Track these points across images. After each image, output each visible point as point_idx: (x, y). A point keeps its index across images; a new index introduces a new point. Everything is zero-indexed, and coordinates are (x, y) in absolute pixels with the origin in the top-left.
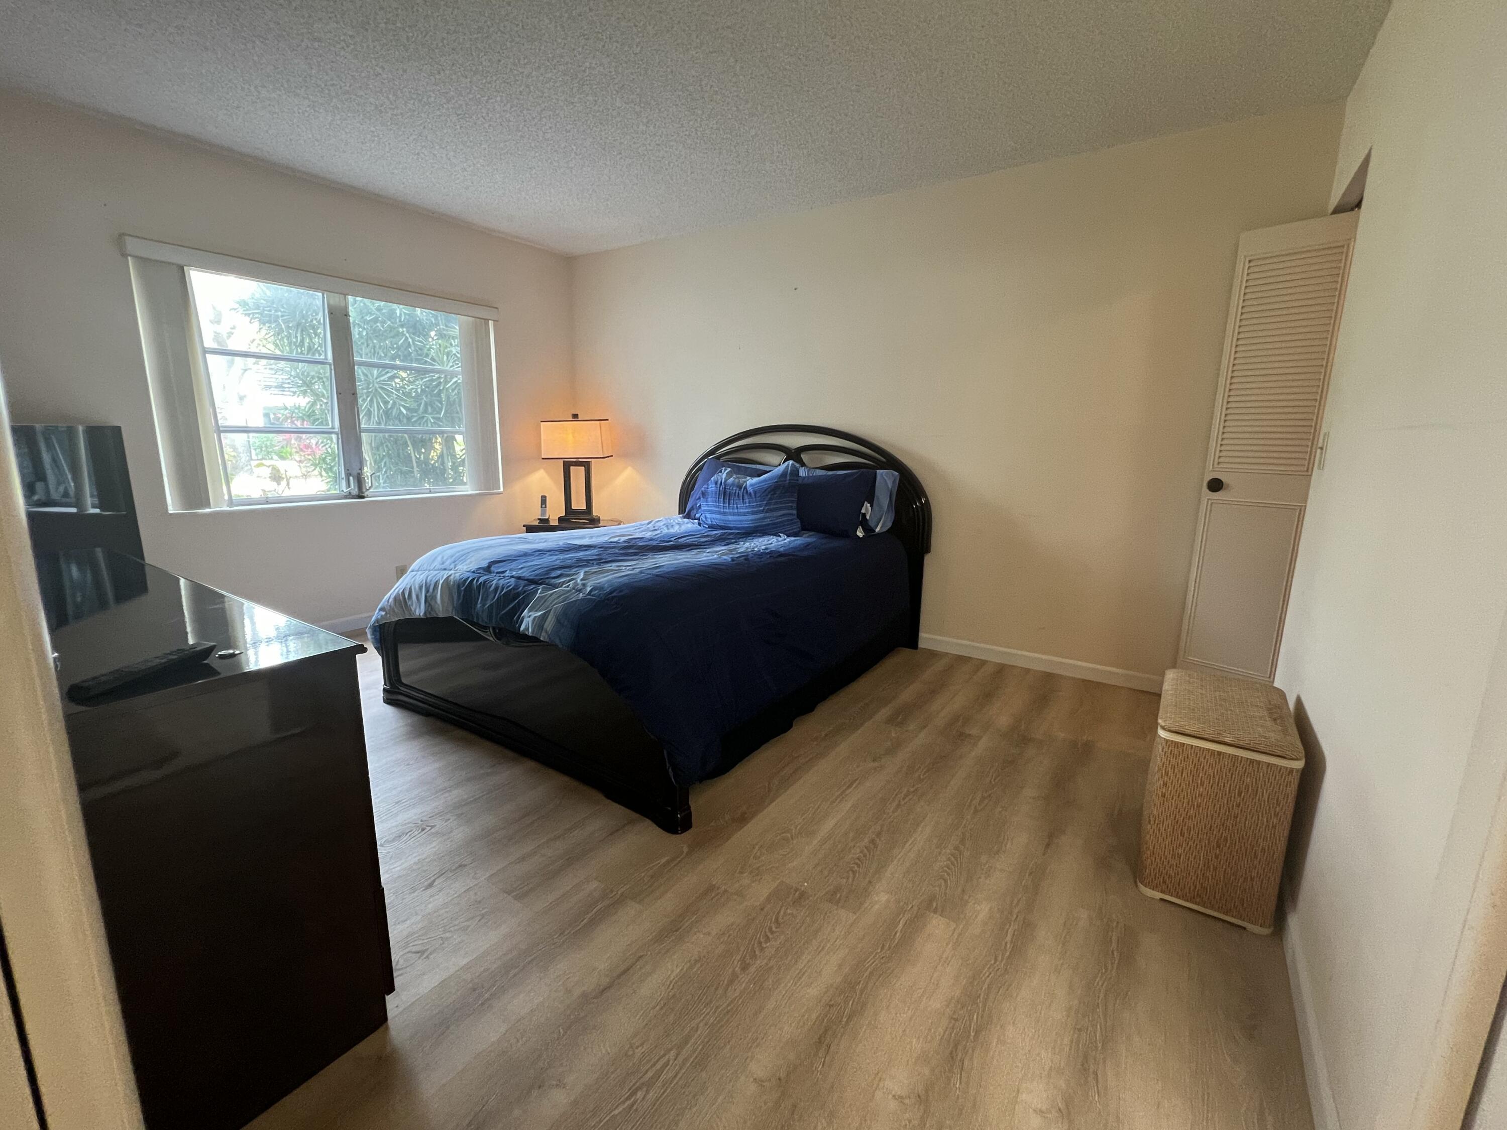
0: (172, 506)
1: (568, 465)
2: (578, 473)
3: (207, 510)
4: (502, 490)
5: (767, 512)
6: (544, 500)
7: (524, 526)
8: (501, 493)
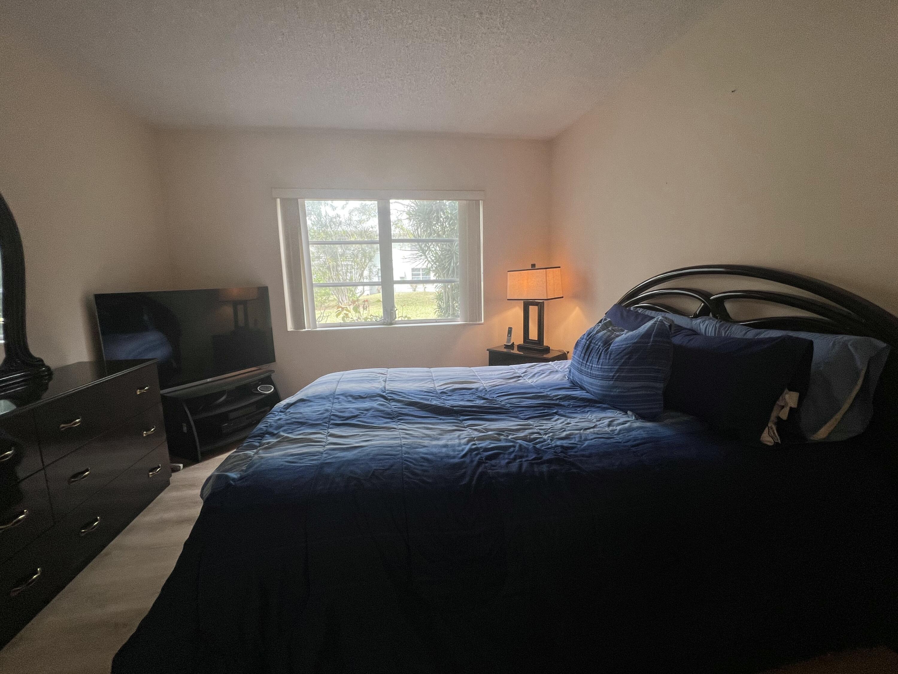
0: (290, 327)
1: (527, 304)
2: (533, 311)
3: (304, 330)
4: (483, 322)
5: (617, 380)
6: (510, 330)
7: (488, 350)
8: (482, 324)
